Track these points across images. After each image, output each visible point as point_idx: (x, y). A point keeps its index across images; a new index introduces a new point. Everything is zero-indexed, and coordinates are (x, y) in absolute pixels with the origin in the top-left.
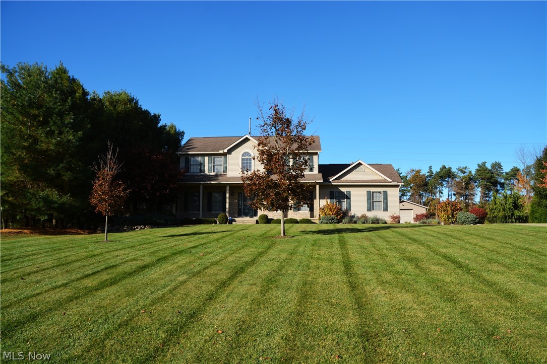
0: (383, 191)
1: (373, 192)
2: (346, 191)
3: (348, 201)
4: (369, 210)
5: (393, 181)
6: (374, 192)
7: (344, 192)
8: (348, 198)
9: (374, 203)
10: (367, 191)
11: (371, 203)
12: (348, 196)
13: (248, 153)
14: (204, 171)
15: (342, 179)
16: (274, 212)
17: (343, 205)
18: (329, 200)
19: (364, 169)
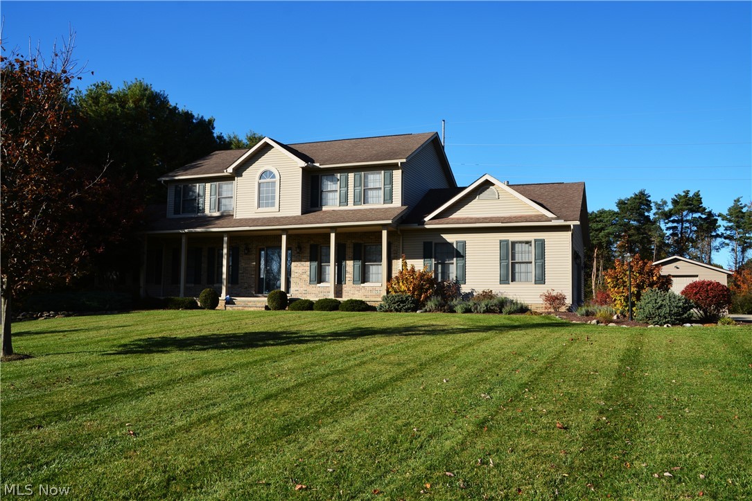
0: (535, 241)
1: (513, 243)
2: (457, 242)
3: (461, 262)
4: (504, 280)
5: (558, 218)
6: (517, 242)
7: (451, 244)
8: (460, 255)
9: (517, 265)
10: (501, 241)
11: (508, 265)
12: (460, 250)
13: (271, 173)
14: (204, 209)
15: (451, 217)
16: (318, 285)
17: (451, 271)
18: (422, 260)
19: (497, 195)
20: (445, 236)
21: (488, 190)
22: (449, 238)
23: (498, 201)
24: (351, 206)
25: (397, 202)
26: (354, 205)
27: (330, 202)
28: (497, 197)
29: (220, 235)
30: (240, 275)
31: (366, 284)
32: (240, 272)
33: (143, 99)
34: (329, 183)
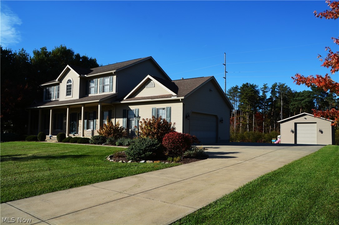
0: (167, 108)
2: (135, 110)
6: (159, 109)
7: (133, 110)
10: (153, 109)
12: (137, 113)
13: (70, 80)
14: (54, 97)
15: (135, 97)
16: (87, 130)
17: (133, 124)
18: (122, 119)
19: (154, 85)
20: (130, 107)
21: (150, 83)
22: (132, 107)
23: (154, 88)
24: (98, 94)
25: (114, 92)
27: (92, 92)
28: (154, 86)
29: (49, 109)
30: (63, 126)
32: (64, 124)
33: (59, 52)
34: (92, 84)
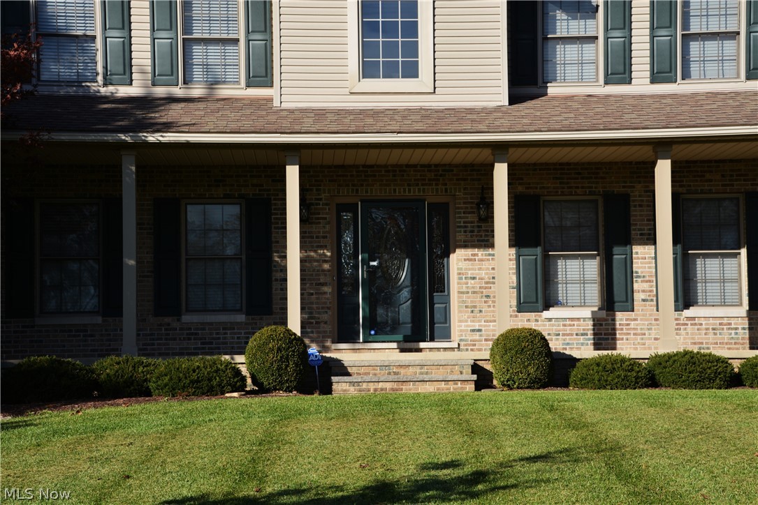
16: (545, 313)
26: (652, 82)
27: (572, 71)
31: (692, 312)
